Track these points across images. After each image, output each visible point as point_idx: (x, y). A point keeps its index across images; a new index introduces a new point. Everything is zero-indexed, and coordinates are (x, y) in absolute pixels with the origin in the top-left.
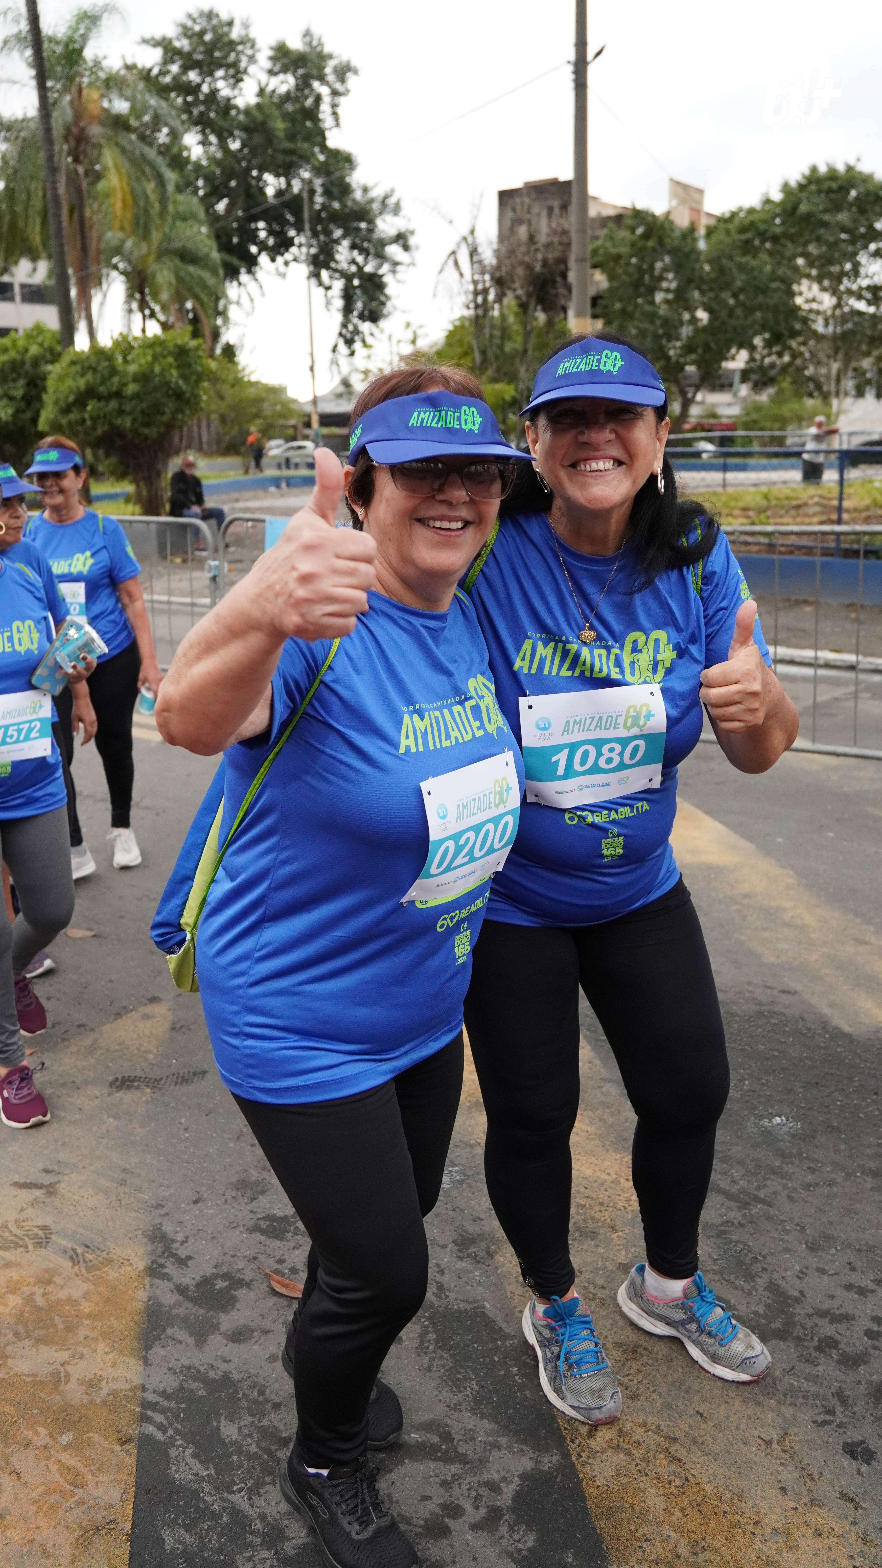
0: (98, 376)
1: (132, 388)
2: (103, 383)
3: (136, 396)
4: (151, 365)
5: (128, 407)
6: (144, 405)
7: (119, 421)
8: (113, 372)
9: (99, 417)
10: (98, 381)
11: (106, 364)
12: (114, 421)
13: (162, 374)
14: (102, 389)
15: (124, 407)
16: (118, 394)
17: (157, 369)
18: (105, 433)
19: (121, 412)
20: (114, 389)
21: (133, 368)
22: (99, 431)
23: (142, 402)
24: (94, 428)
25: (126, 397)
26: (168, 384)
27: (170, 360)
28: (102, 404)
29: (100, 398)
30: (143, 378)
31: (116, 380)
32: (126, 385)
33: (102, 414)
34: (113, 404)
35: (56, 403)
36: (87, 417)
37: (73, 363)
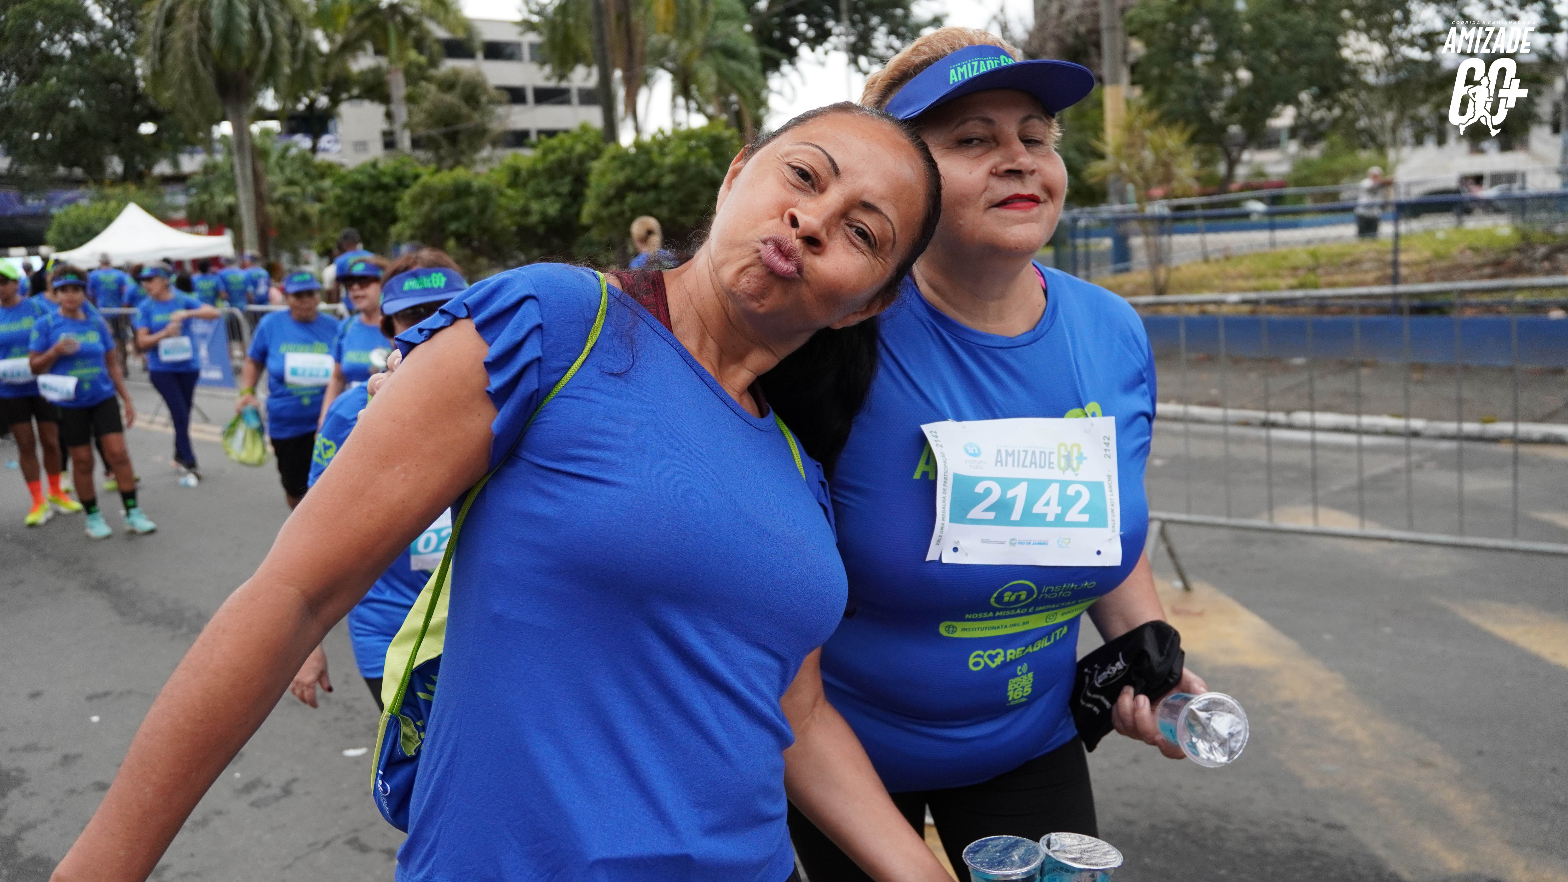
0: (637, 170)
1: (668, 179)
2: (641, 176)
3: (673, 187)
4: (687, 156)
5: (665, 197)
8: (651, 165)
10: (636, 174)
11: (645, 157)
13: (698, 164)
14: (641, 182)
15: (661, 197)
16: (655, 186)
17: (693, 159)
19: (659, 202)
20: (652, 180)
21: (669, 160)
26: (702, 173)
27: (706, 150)
28: (640, 196)
29: (640, 190)
30: (679, 169)
31: (653, 172)
32: (663, 176)
34: (651, 195)
35: (598, 197)
36: (626, 207)
37: (614, 158)
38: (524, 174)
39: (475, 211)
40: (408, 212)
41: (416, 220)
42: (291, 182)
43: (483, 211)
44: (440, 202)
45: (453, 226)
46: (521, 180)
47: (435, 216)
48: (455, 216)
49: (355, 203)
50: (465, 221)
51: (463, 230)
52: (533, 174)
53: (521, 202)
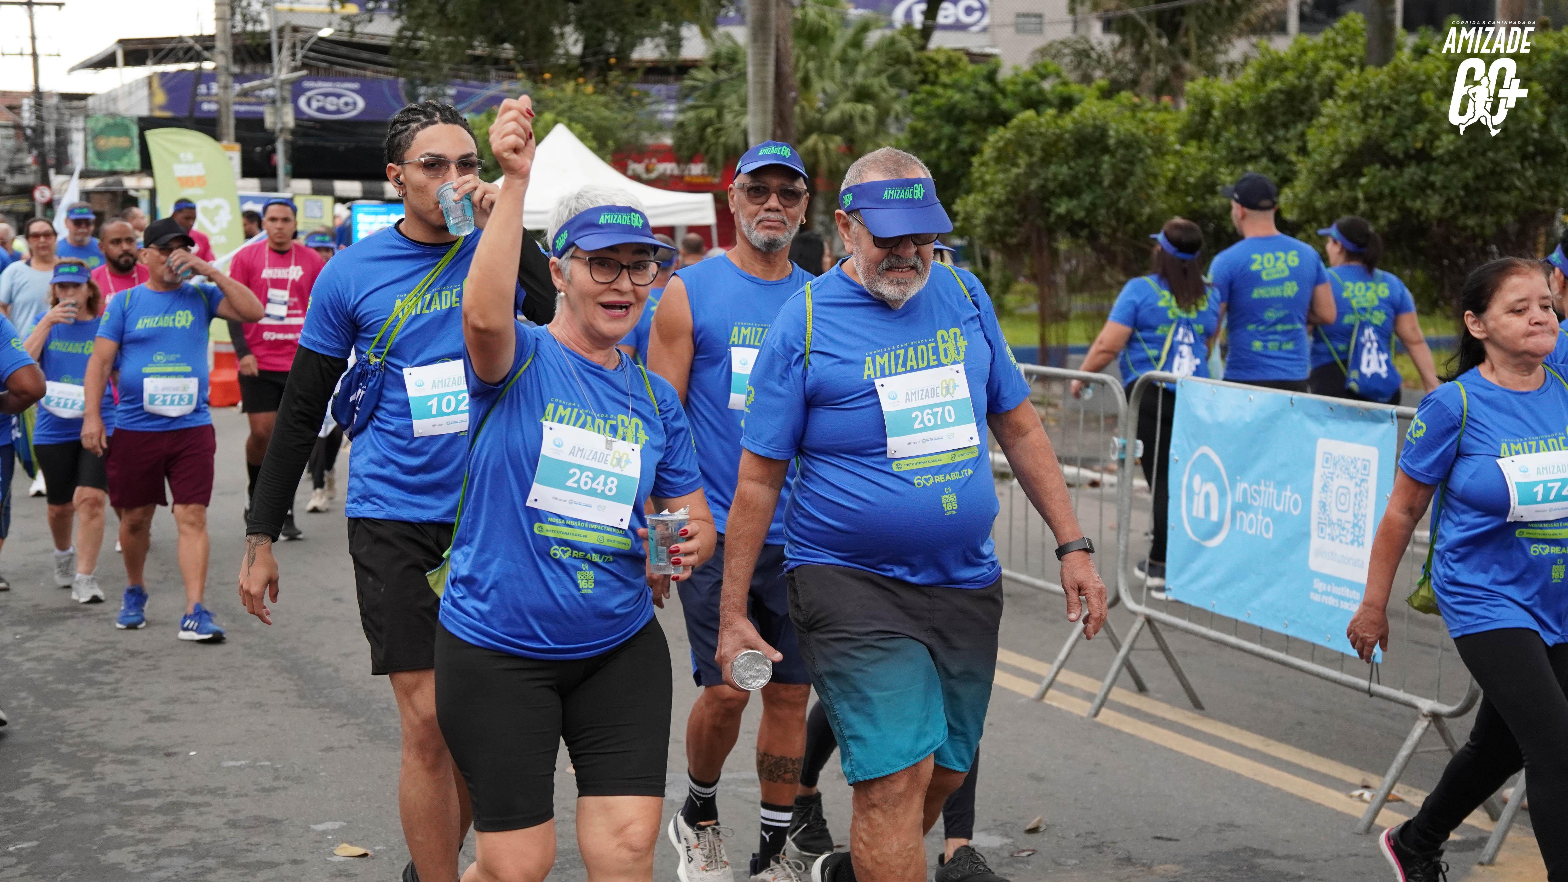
0: (1392, 121)
2: (1396, 135)
6: (1469, 174)
7: (1418, 204)
9: (1381, 196)
10: (1389, 132)
11: (1412, 98)
12: (1409, 203)
14: (1395, 147)
15: (1432, 178)
16: (1422, 156)
18: (1391, 223)
19: (1423, 187)
20: (1419, 145)
22: (1383, 222)
23: (1465, 167)
24: (1372, 216)
25: (1440, 160)
29: (1387, 161)
31: (1422, 129)
32: (1438, 137)
33: (1387, 191)
34: (1413, 171)
35: (1311, 171)
36: (1360, 195)
37: (1352, 97)
38: (1216, 113)
39: (1106, 183)
40: (988, 177)
41: (999, 192)
42: (862, 95)
43: (1120, 183)
44: (1046, 161)
45: (1062, 208)
46: (1211, 127)
47: (1034, 185)
48: (1070, 190)
49: (943, 147)
50: (1087, 198)
51: (1080, 214)
52: (1236, 114)
53: (1202, 168)
